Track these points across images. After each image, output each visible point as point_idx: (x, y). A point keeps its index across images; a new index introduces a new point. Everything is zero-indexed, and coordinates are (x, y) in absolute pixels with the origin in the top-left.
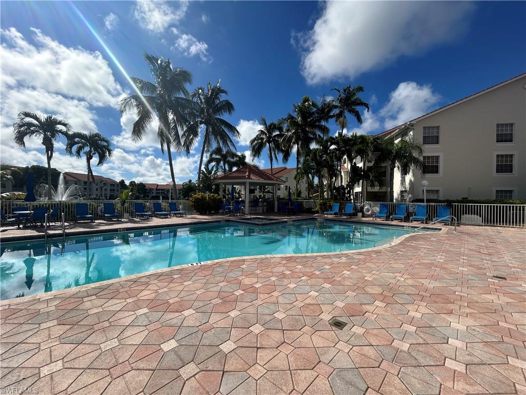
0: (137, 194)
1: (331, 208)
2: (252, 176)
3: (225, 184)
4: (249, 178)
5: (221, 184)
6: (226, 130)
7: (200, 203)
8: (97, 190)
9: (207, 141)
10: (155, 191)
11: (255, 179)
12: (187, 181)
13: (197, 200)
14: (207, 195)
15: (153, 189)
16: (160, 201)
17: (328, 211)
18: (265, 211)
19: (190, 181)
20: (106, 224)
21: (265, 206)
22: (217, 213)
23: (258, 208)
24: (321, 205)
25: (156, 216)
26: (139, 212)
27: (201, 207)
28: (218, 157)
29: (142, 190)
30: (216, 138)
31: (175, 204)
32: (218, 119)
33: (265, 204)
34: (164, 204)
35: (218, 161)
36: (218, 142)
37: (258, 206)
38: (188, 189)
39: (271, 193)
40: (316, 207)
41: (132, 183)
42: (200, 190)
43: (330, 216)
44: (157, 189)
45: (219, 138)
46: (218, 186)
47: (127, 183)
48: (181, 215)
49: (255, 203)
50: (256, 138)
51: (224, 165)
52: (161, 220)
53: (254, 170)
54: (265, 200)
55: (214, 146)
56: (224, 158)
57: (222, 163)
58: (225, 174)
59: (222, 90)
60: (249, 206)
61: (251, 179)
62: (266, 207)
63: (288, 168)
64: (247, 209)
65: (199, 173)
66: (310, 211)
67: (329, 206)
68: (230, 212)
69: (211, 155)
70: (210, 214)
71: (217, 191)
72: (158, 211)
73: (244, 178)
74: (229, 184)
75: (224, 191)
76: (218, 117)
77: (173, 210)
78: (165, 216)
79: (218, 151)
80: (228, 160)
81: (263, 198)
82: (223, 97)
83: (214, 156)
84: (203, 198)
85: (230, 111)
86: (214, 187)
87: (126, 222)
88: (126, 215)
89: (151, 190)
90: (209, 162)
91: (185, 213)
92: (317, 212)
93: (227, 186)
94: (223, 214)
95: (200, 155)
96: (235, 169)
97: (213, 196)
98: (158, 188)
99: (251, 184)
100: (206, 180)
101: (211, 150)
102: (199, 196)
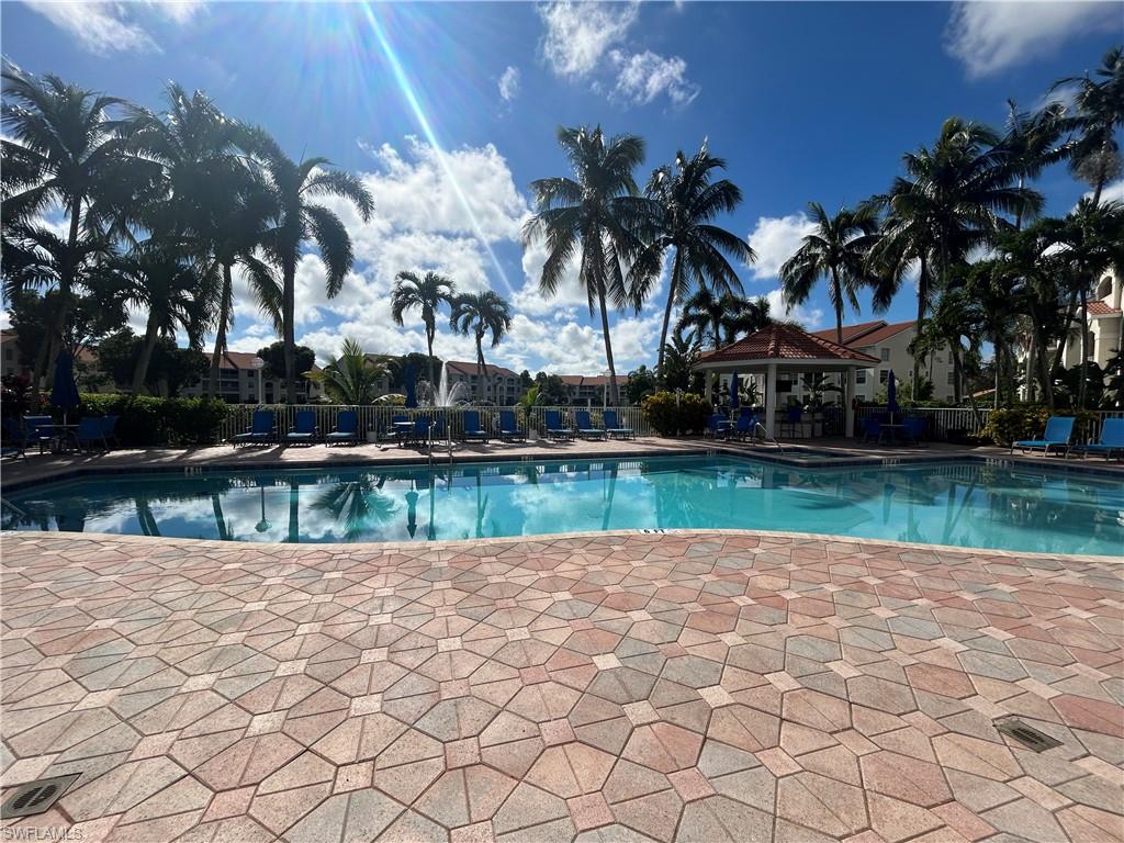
0: (549, 396)
1: (1039, 430)
2: (783, 351)
3: (718, 371)
4: (777, 354)
5: (710, 371)
6: (721, 250)
7: (662, 414)
8: (489, 390)
9: (678, 280)
10: (577, 390)
11: (791, 356)
12: (636, 368)
13: (656, 405)
14: (678, 395)
15: (575, 386)
16: (588, 409)
17: (1030, 439)
18: (819, 433)
19: (643, 368)
20: (505, 448)
21: (818, 421)
22: (698, 435)
23: (798, 426)
24: (1000, 420)
25: (582, 436)
26: (553, 427)
27: (666, 421)
28: (702, 312)
29: (554, 388)
30: (697, 271)
31: (614, 413)
32: (703, 228)
33: (818, 416)
34: (595, 415)
35: (702, 321)
36: (702, 280)
37: (799, 421)
38: (639, 385)
39: (838, 389)
40: (983, 426)
41: (541, 376)
42: (662, 387)
43: (1033, 455)
44: (581, 387)
45: (703, 269)
46: (700, 376)
47: (533, 376)
48: (625, 437)
49: (790, 414)
50: (796, 258)
51: (716, 327)
52: (589, 444)
53: (792, 335)
54: (817, 405)
55: (694, 288)
56: (716, 312)
57: (710, 325)
58: (717, 349)
59: (715, 160)
60: (776, 422)
61: (783, 356)
62: (820, 425)
63: (890, 323)
64: (770, 426)
65: (662, 351)
67: (1031, 424)
68: (728, 433)
69: (686, 310)
70: (684, 437)
71: (699, 387)
72: (583, 428)
73: (764, 355)
74: (727, 370)
75: (716, 386)
76: (703, 222)
77: (611, 426)
78: (597, 437)
79: (703, 298)
80: (726, 318)
81: (813, 403)
82: (714, 177)
83: (692, 311)
84: (669, 403)
85: (730, 205)
86: (691, 378)
87: (534, 446)
88: (533, 432)
89: (571, 387)
90: (683, 324)
91: (633, 432)
92: (987, 441)
93: (723, 377)
94: (711, 437)
95: (664, 312)
96: (741, 336)
97: (690, 398)
98: (584, 384)
99: (781, 369)
100: (676, 366)
101: (686, 298)
102: (660, 399)
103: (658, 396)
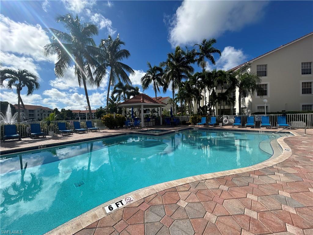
0: (67, 117)
2: (145, 101)
3: (126, 107)
4: (143, 102)
5: (123, 107)
6: (125, 70)
7: (109, 121)
8: (38, 115)
9: (112, 78)
10: (78, 115)
11: (147, 103)
12: (99, 108)
13: (107, 118)
14: (114, 115)
15: (77, 113)
16: (79, 121)
17: (199, 123)
18: (154, 124)
19: (101, 107)
21: (154, 121)
22: (121, 127)
23: (149, 123)
25: (76, 132)
26: (63, 129)
27: (110, 124)
28: (121, 89)
29: (70, 114)
30: (118, 76)
31: (91, 122)
32: (119, 63)
33: (154, 120)
34: (82, 123)
35: (120, 92)
36: (119, 79)
37: (150, 121)
38: (100, 113)
39: (157, 112)
41: (63, 110)
42: (108, 112)
44: (80, 114)
45: (120, 75)
46: (120, 108)
47: (60, 110)
48: (95, 131)
49: (147, 119)
50: (145, 77)
51: (124, 94)
52: (79, 135)
53: (145, 97)
54: (154, 117)
55: (117, 82)
56: (124, 89)
58: (125, 100)
59: (122, 42)
60: (144, 122)
61: (145, 103)
64: (142, 123)
65: (108, 100)
66: (184, 123)
68: (132, 127)
69: (115, 88)
70: (117, 129)
71: (120, 112)
72: (77, 129)
73: (140, 102)
74: (129, 107)
75: (126, 112)
76: (119, 61)
77: (89, 127)
78: (83, 132)
79: (120, 85)
80: (127, 92)
81: (151, 116)
83: (117, 89)
84: (111, 117)
85: (127, 56)
86: (118, 110)
88: (51, 133)
89: (76, 114)
90: (114, 93)
91: (98, 129)
92: (190, 124)
93: (128, 110)
94: (126, 128)
97: (118, 116)
98: (80, 113)
99: (145, 106)
100: (112, 107)
101: (115, 84)
102: (108, 116)
103: (107, 115)
